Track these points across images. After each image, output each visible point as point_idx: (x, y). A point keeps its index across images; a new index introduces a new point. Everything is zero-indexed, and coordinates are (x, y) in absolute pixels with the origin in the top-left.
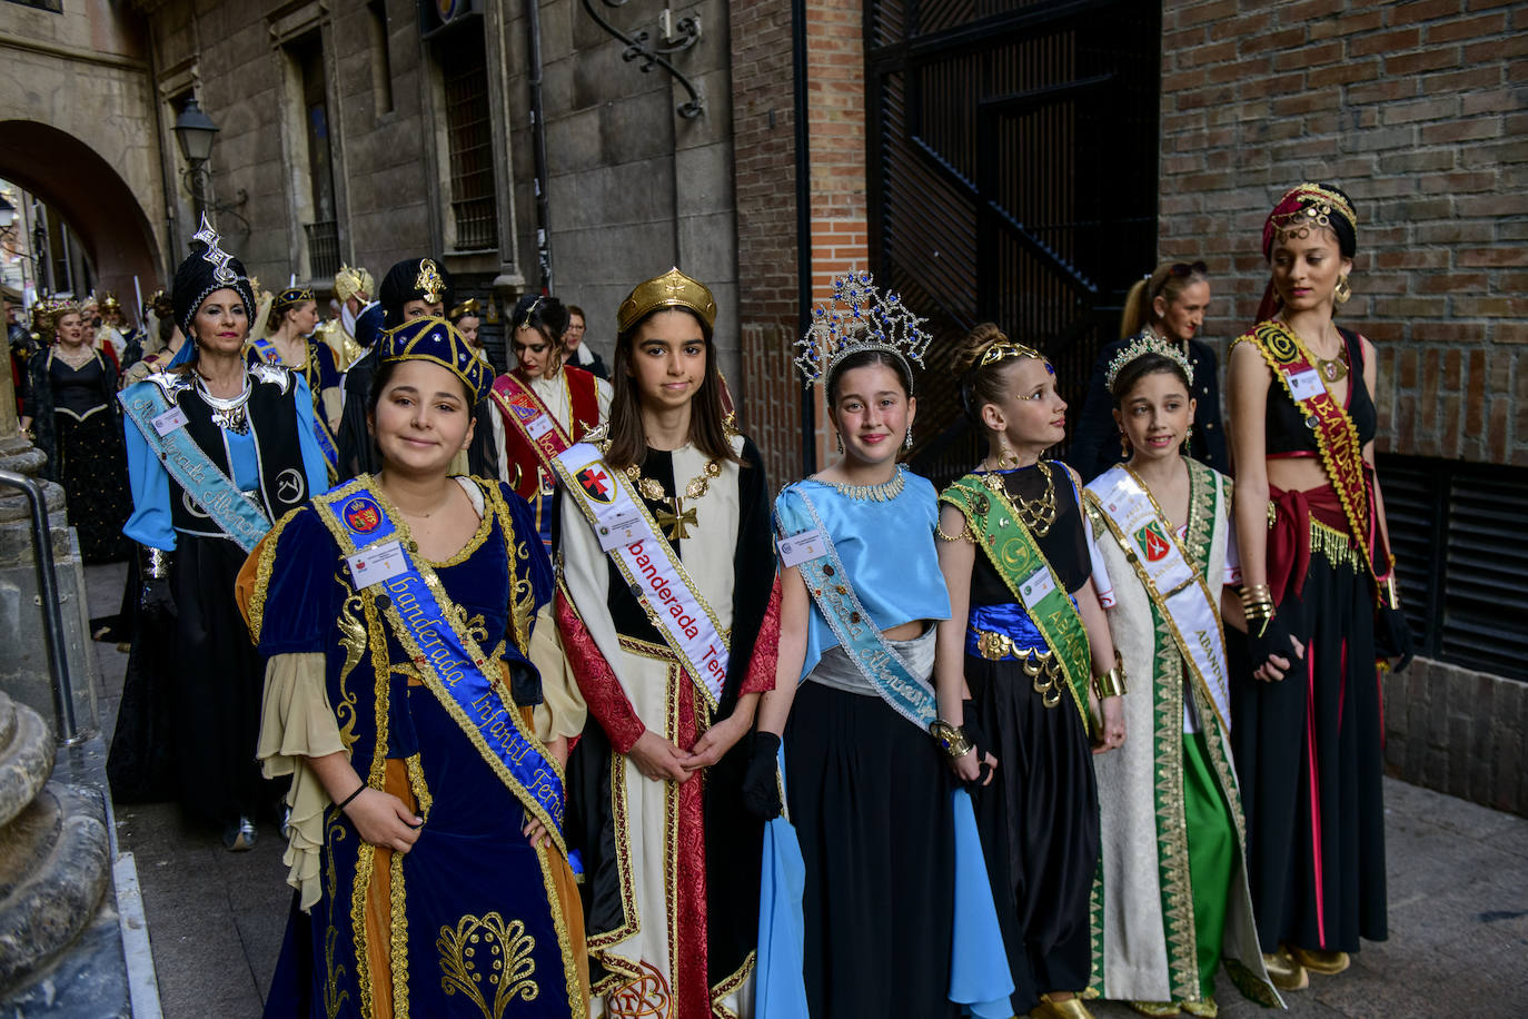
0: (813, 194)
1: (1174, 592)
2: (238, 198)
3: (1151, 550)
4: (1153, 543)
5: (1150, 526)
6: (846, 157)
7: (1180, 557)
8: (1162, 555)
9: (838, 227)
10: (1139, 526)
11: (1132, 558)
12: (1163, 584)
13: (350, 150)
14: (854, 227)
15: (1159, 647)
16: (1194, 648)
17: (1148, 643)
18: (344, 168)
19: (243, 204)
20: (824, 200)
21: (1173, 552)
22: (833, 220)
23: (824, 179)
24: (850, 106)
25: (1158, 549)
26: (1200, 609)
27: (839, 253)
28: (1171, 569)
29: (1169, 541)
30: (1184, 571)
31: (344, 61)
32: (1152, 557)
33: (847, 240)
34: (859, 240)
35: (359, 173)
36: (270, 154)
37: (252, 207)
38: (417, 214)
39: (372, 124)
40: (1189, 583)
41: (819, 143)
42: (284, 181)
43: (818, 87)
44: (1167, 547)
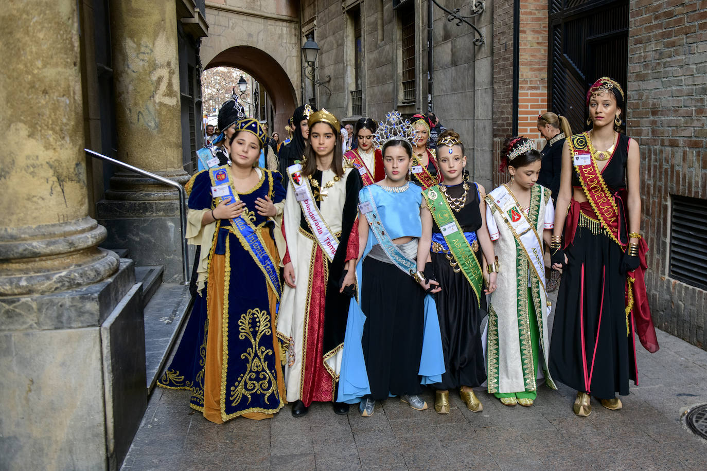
0: (520, 80)
1: (523, 234)
2: (327, 79)
3: (514, 218)
4: (514, 215)
5: (513, 208)
6: (539, 63)
7: (525, 220)
8: (518, 219)
9: (532, 95)
10: (508, 209)
11: (506, 221)
12: (519, 231)
13: (369, 57)
14: (541, 95)
15: (519, 255)
16: (531, 255)
17: (514, 253)
18: (365, 66)
19: (329, 81)
20: (526, 82)
21: (523, 218)
22: (529, 92)
23: (525, 73)
24: (540, 40)
25: (516, 217)
26: (534, 239)
27: (532, 107)
28: (522, 225)
29: (521, 214)
30: (527, 225)
31: (368, 18)
32: (514, 220)
33: (537, 101)
34: (542, 101)
35: (372, 68)
36: (339, 60)
37: (332, 83)
38: (389, 87)
39: (377, 46)
40: (529, 230)
41: (523, 57)
42: (344, 71)
43: (524, 32)
44: (520, 216)
